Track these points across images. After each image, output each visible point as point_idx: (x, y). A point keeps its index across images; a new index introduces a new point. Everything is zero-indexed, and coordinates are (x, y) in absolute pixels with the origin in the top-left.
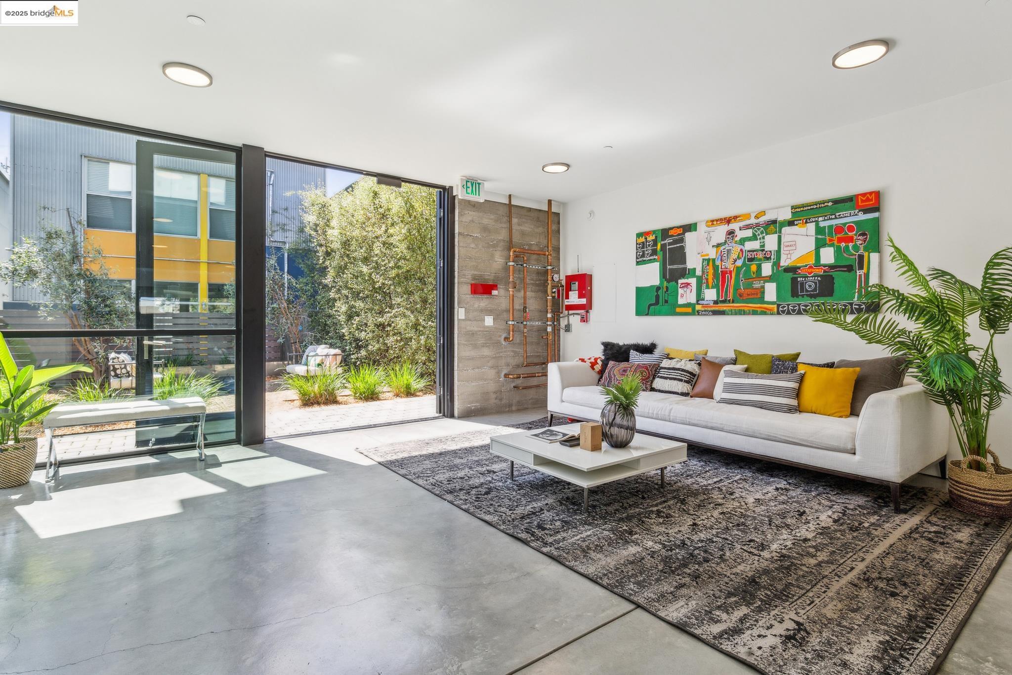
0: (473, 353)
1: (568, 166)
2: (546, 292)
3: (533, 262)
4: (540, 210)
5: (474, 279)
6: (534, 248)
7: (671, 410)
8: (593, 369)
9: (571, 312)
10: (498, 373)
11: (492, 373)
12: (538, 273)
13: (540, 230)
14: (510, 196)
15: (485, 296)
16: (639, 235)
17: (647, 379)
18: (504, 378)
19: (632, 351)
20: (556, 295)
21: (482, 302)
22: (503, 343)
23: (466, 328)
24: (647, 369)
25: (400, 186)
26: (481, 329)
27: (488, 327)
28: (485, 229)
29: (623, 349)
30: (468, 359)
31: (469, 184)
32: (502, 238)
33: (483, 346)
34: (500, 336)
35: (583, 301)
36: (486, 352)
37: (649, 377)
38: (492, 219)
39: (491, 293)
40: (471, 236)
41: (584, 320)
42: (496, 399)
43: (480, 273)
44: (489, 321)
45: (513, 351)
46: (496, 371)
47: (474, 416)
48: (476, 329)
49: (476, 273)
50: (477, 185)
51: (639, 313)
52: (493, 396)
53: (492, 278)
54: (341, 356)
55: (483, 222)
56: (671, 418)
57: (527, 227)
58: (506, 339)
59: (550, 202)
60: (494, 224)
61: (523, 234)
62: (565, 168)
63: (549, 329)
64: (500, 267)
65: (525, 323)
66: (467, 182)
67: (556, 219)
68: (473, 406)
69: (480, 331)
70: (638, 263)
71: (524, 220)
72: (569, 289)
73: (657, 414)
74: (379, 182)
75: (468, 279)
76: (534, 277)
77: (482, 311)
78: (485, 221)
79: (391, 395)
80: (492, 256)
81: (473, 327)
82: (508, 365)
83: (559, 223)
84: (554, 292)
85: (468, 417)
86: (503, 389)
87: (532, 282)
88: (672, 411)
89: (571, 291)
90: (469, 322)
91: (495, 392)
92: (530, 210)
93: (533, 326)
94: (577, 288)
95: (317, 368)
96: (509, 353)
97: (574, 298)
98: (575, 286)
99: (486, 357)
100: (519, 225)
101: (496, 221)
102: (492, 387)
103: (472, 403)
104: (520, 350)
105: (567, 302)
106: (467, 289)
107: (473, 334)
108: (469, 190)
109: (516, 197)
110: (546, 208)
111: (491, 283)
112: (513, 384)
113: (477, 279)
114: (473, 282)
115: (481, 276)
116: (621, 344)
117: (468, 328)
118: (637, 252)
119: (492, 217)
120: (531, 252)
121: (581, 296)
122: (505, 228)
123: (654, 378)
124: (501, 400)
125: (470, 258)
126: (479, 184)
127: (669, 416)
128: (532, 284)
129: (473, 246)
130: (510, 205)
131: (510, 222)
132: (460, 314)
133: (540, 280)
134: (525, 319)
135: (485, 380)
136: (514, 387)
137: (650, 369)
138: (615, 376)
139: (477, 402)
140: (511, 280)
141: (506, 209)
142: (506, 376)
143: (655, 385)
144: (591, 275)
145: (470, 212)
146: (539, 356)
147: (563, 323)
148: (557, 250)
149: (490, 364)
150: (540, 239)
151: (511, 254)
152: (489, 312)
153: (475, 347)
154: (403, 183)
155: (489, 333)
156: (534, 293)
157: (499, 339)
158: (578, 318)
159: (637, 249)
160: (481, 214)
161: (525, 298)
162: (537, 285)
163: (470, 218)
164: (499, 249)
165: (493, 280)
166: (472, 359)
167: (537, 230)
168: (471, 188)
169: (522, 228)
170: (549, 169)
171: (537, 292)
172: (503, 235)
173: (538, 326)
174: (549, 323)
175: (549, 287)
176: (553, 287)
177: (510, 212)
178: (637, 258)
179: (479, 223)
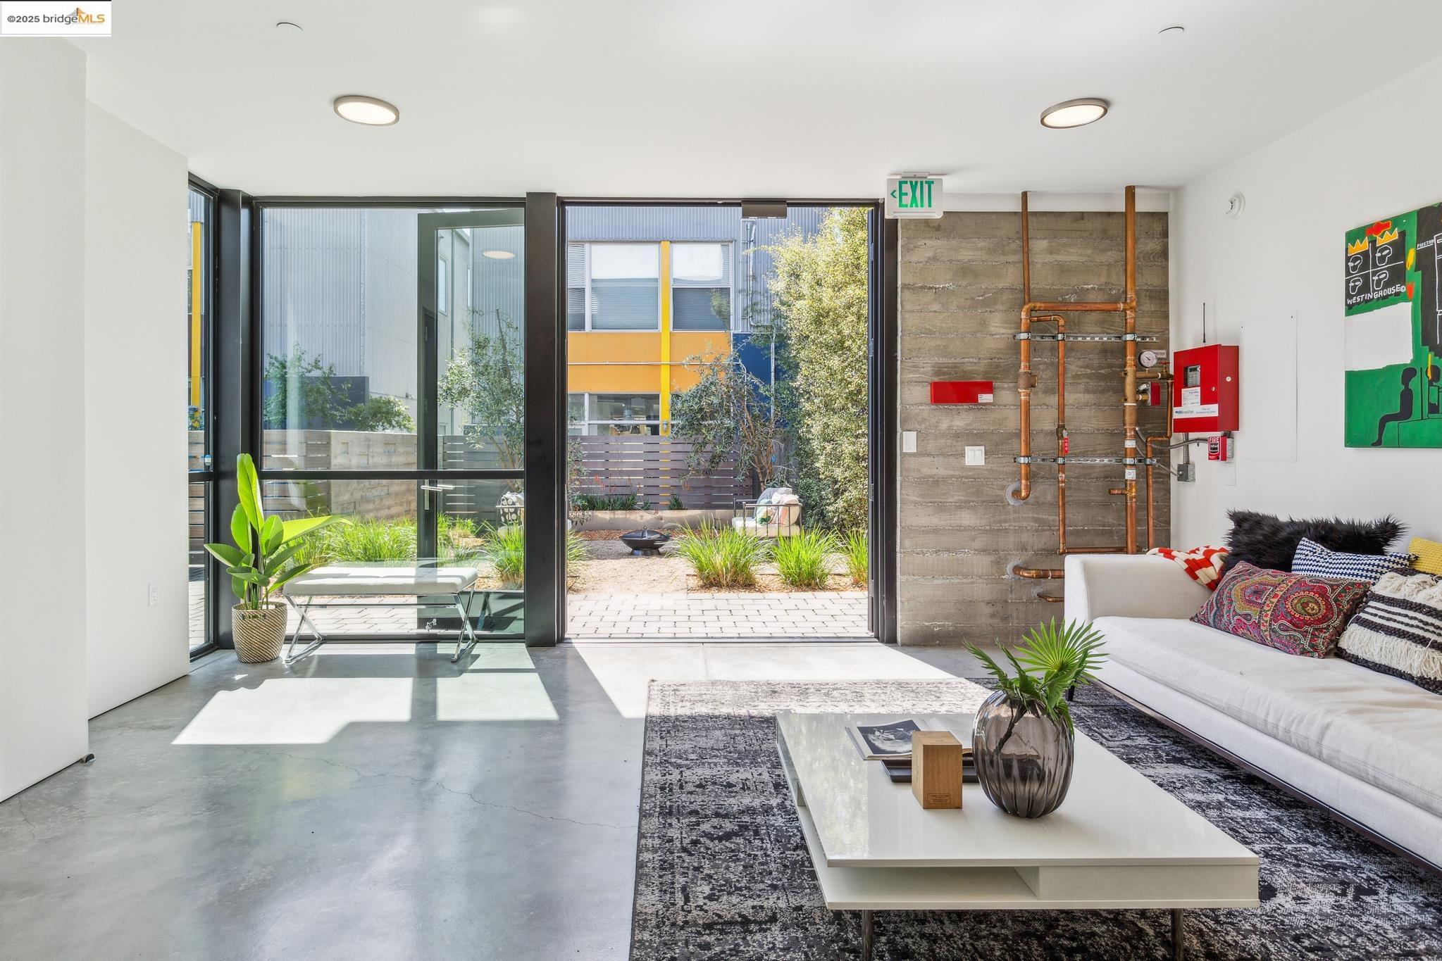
0: (936, 520)
1: (1105, 104)
2: (1122, 391)
3: (1090, 329)
4: (1109, 214)
5: (938, 372)
6: (1092, 297)
7: (1326, 727)
8: (1195, 577)
9: (1192, 435)
10: (999, 563)
11: (982, 563)
12: (1105, 350)
13: (1113, 255)
14: (1025, 195)
15: (966, 406)
16: (1352, 237)
17: (1319, 621)
18: (1012, 575)
19: (1305, 541)
20: (1149, 397)
21: (959, 418)
22: (1011, 501)
23: (919, 471)
24: (1323, 594)
25: (784, 215)
26: (956, 473)
27: (973, 468)
28: (965, 270)
29: (1284, 534)
30: (928, 532)
31: (907, 188)
32: (1008, 285)
33: (960, 508)
34: (1003, 488)
35: (1212, 410)
36: (968, 519)
37: (1325, 618)
38: (982, 249)
39: (975, 400)
40: (930, 288)
41: (1219, 453)
42: (993, 616)
43: (952, 360)
44: (975, 456)
45: (1036, 520)
46: (992, 558)
47: (939, 645)
48: (942, 472)
49: (942, 360)
50: (926, 187)
51: (1353, 439)
52: (987, 610)
53: (981, 367)
54: (798, 508)
55: (960, 258)
56: (1325, 752)
57: (1074, 255)
58: (1016, 493)
59: (1130, 192)
60: (985, 257)
61: (1062, 271)
62: (1096, 111)
63: (1130, 474)
64: (1001, 345)
65: (1060, 461)
66: (901, 183)
67: (1157, 227)
68: (937, 625)
69: (952, 476)
70: (1351, 309)
71: (1065, 240)
72: (1181, 381)
73: (1287, 731)
74: (746, 214)
75: (924, 373)
76: (1095, 360)
77: (957, 436)
78: (966, 255)
79: (848, 580)
80: (983, 324)
81: (937, 467)
82: (1024, 548)
83: (1165, 234)
84: (1144, 392)
85: (924, 646)
86: (1011, 597)
87: (1089, 371)
88: (1330, 733)
89: (1186, 386)
90: (927, 460)
91: (991, 603)
92: (1081, 216)
93: (1092, 467)
94: (1198, 382)
95: (759, 525)
96: (1025, 524)
97: (1192, 405)
98: (1195, 376)
99: (966, 529)
100: (1051, 253)
101: (991, 251)
102: (981, 591)
103: (934, 619)
104: (1053, 517)
105: (1178, 413)
106: (924, 393)
107: (936, 482)
108: (907, 200)
109: (1041, 195)
110: (1120, 207)
111: (979, 379)
112: (1035, 591)
113: (944, 373)
114: (936, 379)
115: (955, 366)
116: (1283, 518)
117: (926, 471)
118: (1348, 282)
119: (982, 244)
120: (1083, 307)
121: (1206, 399)
122: (1014, 263)
123: (1346, 622)
124: (1005, 619)
125: (930, 332)
126: (930, 183)
127: (1319, 743)
128: (1089, 376)
129: (936, 307)
130: (1025, 215)
131: (1026, 250)
132: (908, 442)
133: (1110, 366)
134: (1064, 452)
135: (966, 576)
136: (1040, 596)
137: (1332, 596)
138: (1231, 601)
139: (946, 618)
140: (1022, 370)
141: (1016, 225)
142: (1017, 569)
143: (1346, 642)
144: (1237, 348)
145: (929, 242)
146: (1110, 532)
147: (1176, 459)
148: (1161, 296)
149: (978, 544)
150: (1108, 276)
151: (1023, 315)
152: (974, 438)
153: (940, 507)
154: (789, 209)
155: (973, 479)
156: (1092, 396)
157: (1000, 493)
158: (1205, 447)
159: (1348, 273)
160: (954, 243)
161: (1061, 408)
162: (1105, 378)
163: (930, 254)
164: (999, 307)
165: (986, 373)
166: (935, 531)
167: (1104, 258)
168: (910, 194)
169: (1058, 258)
170: (1054, 119)
171: (1103, 392)
172: (1011, 277)
173: (1105, 466)
174: (1129, 461)
175: (1129, 380)
176: (1138, 381)
177: (1026, 228)
178: (1348, 296)
179: (951, 261)
